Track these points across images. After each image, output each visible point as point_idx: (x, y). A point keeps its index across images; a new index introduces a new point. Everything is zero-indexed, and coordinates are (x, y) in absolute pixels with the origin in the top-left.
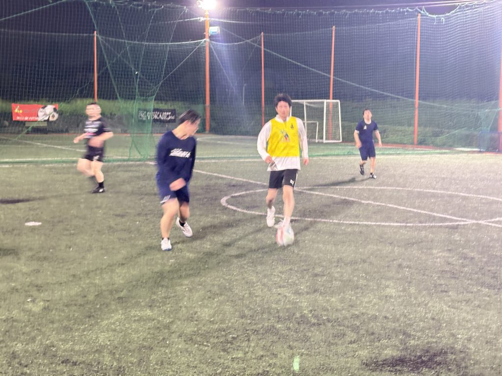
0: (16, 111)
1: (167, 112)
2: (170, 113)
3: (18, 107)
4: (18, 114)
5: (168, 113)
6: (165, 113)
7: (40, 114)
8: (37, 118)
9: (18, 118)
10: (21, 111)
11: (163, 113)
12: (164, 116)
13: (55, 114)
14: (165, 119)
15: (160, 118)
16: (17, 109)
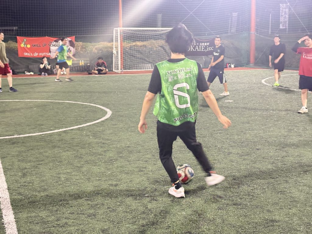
0: (22, 45)
1: (204, 42)
2: (208, 44)
3: (25, 40)
4: (25, 50)
5: (206, 44)
6: (203, 44)
7: (53, 48)
8: (49, 54)
9: (26, 54)
10: (29, 46)
11: (201, 44)
12: (201, 47)
13: (72, 48)
14: (202, 50)
15: (197, 50)
16: (23, 43)
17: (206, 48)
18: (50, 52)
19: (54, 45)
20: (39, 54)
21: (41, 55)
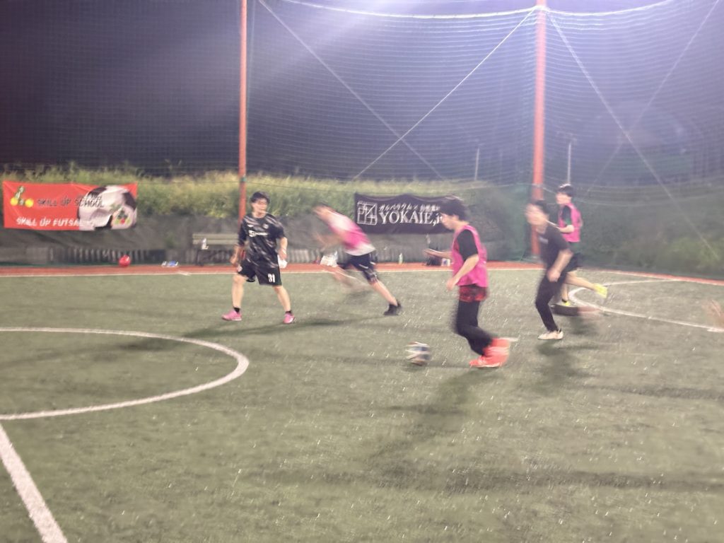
1: (430, 205)
3: (22, 189)
4: (19, 211)
5: (433, 208)
7: (85, 210)
8: (77, 222)
10: (30, 203)
11: (422, 208)
12: (424, 215)
13: (128, 210)
14: (426, 222)
15: (414, 220)
16: (18, 195)
17: (434, 217)
18: (78, 217)
19: (89, 203)
20: (52, 222)
21: (57, 225)
